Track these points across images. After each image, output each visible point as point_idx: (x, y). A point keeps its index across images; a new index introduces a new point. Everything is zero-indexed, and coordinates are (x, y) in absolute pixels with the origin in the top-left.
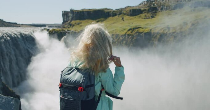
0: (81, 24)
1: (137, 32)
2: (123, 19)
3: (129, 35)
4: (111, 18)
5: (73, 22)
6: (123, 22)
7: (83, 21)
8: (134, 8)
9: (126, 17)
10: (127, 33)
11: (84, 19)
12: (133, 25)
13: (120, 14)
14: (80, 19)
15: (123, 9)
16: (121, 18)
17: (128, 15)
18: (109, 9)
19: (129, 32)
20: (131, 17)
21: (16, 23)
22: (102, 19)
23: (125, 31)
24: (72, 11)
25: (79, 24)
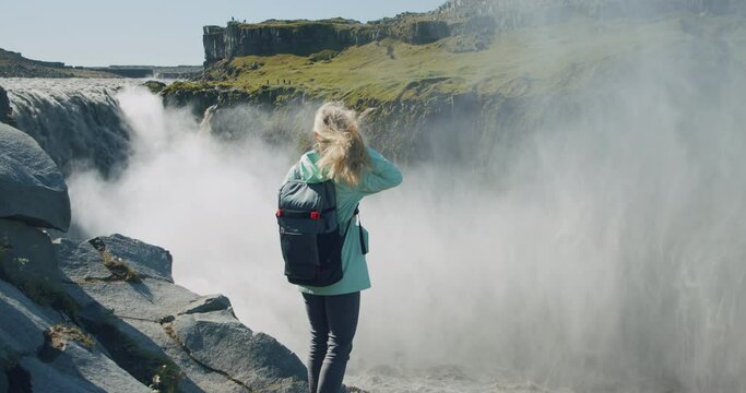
0: (262, 69)
1: (432, 95)
2: (390, 50)
3: (407, 101)
4: (353, 49)
5: (238, 62)
6: (392, 61)
7: (269, 60)
8: (425, 19)
9: (400, 48)
10: (405, 97)
11: (271, 53)
12: (423, 72)
13: (383, 36)
14: (260, 53)
15: (392, 20)
16: (385, 50)
17: (406, 41)
18: (347, 22)
19: (411, 93)
20: (416, 48)
21: (60, 65)
22: (327, 52)
23: (398, 91)
24: (234, 27)
25: (255, 68)
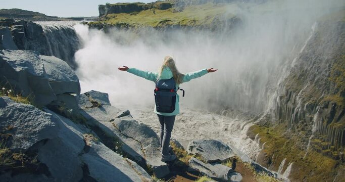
0: (116, 18)
1: (167, 25)
2: (154, 12)
3: (159, 27)
4: (143, 11)
5: (109, 15)
6: (154, 15)
7: (118, 15)
8: (164, 2)
9: (157, 11)
10: (159, 25)
11: (119, 13)
12: (164, 18)
13: (152, 7)
14: (116, 12)
15: (154, 3)
16: (153, 12)
17: (159, 9)
18: (141, 3)
19: (161, 24)
20: (162, 11)
21: (56, 17)
22: (136, 12)
23: (157, 24)
24: (108, 5)
25: (114, 17)
